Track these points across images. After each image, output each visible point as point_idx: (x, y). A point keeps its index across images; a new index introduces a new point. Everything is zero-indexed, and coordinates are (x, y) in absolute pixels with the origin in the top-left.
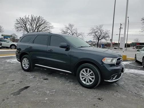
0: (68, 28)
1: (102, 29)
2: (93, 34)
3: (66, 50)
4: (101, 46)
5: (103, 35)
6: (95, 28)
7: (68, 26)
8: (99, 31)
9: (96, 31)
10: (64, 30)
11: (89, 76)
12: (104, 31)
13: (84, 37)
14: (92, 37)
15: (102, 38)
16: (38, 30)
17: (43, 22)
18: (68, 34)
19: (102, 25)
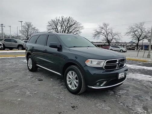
0: (102, 28)
1: (143, 27)
2: (132, 34)
4: (144, 47)
5: (144, 34)
6: (134, 27)
7: (102, 26)
8: (139, 30)
9: (135, 30)
10: (98, 30)
11: (74, 79)
12: (146, 30)
13: (120, 37)
14: (130, 36)
15: (143, 38)
16: (68, 31)
18: (102, 34)
19: (144, 23)
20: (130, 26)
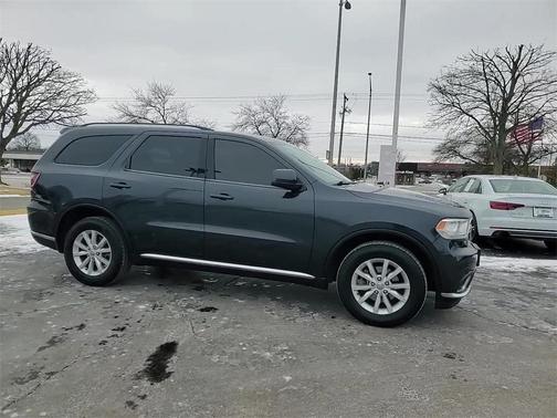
0: (149, 103)
1: (282, 110)
3: (287, 196)
5: (285, 133)
6: (255, 108)
7: (146, 93)
8: (272, 121)
9: (259, 117)
10: (132, 110)
11: (387, 284)
12: (289, 121)
17: (44, 73)
19: (283, 98)
20: (244, 104)
